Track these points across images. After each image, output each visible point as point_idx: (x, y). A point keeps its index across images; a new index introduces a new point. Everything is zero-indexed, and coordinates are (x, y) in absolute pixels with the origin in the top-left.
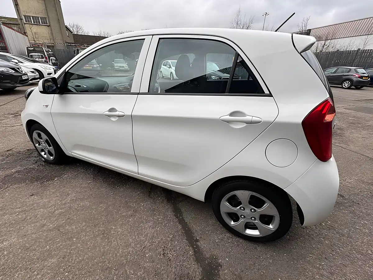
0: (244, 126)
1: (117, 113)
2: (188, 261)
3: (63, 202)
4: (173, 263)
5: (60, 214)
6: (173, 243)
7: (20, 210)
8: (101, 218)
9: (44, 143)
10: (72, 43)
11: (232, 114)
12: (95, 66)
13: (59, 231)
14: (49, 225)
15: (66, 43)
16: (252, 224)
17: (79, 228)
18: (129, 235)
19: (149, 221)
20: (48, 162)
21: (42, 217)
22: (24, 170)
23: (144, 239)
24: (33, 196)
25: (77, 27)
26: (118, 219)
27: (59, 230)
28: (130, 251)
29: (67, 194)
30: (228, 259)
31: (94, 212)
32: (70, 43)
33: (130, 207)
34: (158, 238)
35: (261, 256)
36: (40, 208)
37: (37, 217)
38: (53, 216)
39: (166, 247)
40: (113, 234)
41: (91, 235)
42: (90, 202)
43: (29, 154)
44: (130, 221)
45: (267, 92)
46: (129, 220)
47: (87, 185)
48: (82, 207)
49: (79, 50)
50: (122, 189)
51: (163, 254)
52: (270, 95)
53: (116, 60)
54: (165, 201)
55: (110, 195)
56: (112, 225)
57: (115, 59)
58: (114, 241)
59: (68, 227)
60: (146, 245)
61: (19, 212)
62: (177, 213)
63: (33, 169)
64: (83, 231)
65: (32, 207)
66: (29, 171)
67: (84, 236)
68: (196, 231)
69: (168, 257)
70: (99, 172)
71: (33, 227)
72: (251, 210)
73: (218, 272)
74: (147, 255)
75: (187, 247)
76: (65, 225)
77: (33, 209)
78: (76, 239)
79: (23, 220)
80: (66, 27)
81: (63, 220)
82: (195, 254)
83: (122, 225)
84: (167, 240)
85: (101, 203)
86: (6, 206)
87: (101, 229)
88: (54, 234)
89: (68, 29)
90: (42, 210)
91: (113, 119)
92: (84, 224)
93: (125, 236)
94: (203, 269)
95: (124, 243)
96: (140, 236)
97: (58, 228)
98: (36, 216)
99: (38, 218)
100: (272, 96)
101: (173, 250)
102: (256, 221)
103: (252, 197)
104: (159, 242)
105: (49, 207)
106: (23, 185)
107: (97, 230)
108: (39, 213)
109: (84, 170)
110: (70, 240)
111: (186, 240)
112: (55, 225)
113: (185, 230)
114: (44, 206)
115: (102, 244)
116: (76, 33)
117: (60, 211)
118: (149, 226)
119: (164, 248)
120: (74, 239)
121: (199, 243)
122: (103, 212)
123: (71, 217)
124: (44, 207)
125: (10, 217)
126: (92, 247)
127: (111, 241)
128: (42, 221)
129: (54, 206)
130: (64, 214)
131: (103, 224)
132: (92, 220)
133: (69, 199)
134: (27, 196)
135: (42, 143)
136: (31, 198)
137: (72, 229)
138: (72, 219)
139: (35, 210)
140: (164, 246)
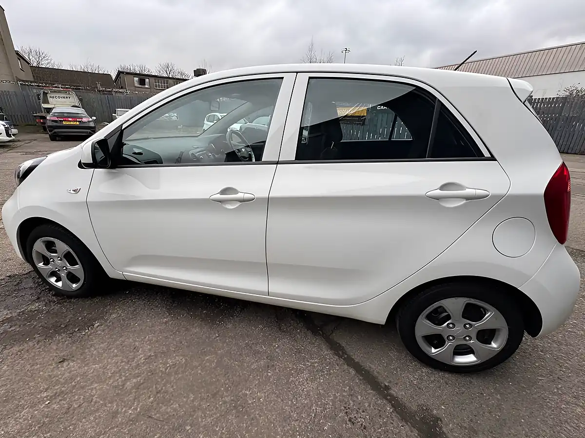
0: (462, 203)
1: (240, 196)
2: (392, 423)
3: (134, 364)
4: (371, 430)
5: (137, 386)
6: (355, 399)
7: (50, 393)
8: (218, 380)
9: (61, 260)
10: (31, 82)
11: (443, 187)
12: (84, 120)
13: (150, 419)
14: (125, 411)
15: (20, 80)
16: (465, 346)
17: (187, 406)
18: (280, 400)
19: (301, 371)
20: (63, 295)
21: (105, 399)
22: (19, 315)
23: (307, 403)
24: (65, 364)
25: (38, 54)
26: (249, 377)
27: (150, 417)
28: (295, 428)
29: (132, 348)
30: (444, 406)
31: (199, 372)
32: (27, 81)
33: (259, 352)
34: (329, 396)
35: (483, 392)
36: (92, 383)
37: (94, 401)
38: (126, 393)
39: (349, 408)
40: (252, 403)
41: (215, 414)
42: (184, 356)
43: (15, 284)
44: (270, 377)
45: (487, 154)
46: (268, 375)
47: (164, 326)
48: (173, 366)
49: (47, 93)
50: (230, 326)
51: (350, 420)
52: (492, 158)
53: (118, 110)
54: (309, 333)
55: (215, 338)
56: (242, 389)
57: (118, 108)
58: (260, 416)
59: (164, 408)
60: (315, 411)
61: (51, 398)
62: (337, 349)
63: (39, 311)
64: (197, 410)
65: (73, 383)
66: (32, 316)
67: (203, 419)
68: (378, 373)
69: (359, 423)
70: (174, 302)
71: (95, 422)
72: (465, 326)
73: (441, 428)
74: (326, 428)
75: (379, 402)
76: (158, 404)
77: (77, 386)
78: (191, 427)
79: (66, 413)
80: (17, 53)
81: (149, 397)
82: (395, 410)
83: (260, 385)
84: (343, 396)
85: (205, 354)
86: (13, 391)
87: (227, 399)
88: (144, 426)
89: (20, 56)
90: (96, 385)
91: (229, 207)
92: (192, 397)
93: (274, 404)
94: (419, 430)
95: (278, 416)
96: (298, 399)
97: (146, 413)
98: (90, 400)
99: (96, 402)
100: (495, 160)
101: (361, 411)
102: (472, 342)
103: (468, 306)
104: (334, 402)
105: (110, 378)
106: (31, 344)
107: (220, 403)
108: (94, 391)
109: (144, 300)
110: (180, 432)
111: (372, 390)
112: (138, 410)
113: (362, 375)
114: (98, 376)
115: (242, 425)
116: (35, 64)
117: (134, 380)
118: (305, 378)
119: (346, 411)
120: (188, 428)
121: (392, 392)
122: (215, 368)
123: (162, 389)
124: (99, 379)
125: (34, 411)
126: (227, 434)
127: (256, 417)
128: (106, 407)
129: (118, 375)
130: (145, 385)
131: (227, 390)
132: (203, 387)
133: (141, 358)
134: (51, 365)
135: (53, 261)
136: (62, 367)
137: (175, 410)
138: (166, 392)
139: (83, 388)
140: (345, 407)
